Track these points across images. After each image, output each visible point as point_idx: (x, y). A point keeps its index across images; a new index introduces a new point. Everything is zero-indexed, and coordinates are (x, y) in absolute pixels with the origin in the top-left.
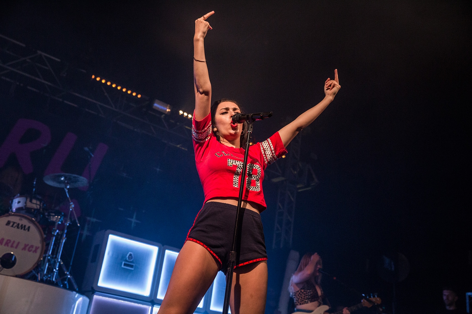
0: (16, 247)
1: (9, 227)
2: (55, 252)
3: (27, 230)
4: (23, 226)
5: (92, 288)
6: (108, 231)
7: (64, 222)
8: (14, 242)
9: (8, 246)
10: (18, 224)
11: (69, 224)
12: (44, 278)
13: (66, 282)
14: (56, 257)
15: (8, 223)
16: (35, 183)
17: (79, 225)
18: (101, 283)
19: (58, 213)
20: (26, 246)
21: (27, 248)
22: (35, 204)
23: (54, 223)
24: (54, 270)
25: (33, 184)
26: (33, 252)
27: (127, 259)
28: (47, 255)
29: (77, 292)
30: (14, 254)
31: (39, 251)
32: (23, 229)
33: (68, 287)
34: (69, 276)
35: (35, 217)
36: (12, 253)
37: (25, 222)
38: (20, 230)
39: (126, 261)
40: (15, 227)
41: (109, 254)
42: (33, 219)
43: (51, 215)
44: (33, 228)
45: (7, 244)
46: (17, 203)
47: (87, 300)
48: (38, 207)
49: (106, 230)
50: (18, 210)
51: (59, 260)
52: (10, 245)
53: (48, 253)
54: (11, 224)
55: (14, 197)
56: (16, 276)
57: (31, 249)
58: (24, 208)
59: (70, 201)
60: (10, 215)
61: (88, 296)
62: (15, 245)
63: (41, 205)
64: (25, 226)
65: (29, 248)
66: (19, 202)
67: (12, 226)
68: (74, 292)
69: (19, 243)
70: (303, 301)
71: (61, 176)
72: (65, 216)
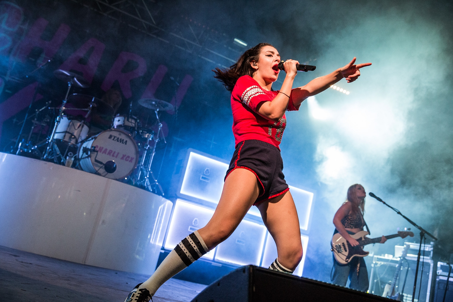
0: (116, 157)
1: (111, 140)
2: (146, 163)
3: (125, 144)
4: (122, 140)
5: (176, 195)
6: (190, 149)
7: (154, 139)
8: (115, 152)
9: (110, 155)
10: (118, 138)
11: (158, 141)
12: (138, 183)
13: (155, 188)
14: (147, 167)
15: (110, 137)
16: (131, 105)
17: (165, 142)
18: (183, 191)
19: (149, 132)
20: (124, 156)
21: (125, 158)
22: (132, 123)
23: (146, 139)
24: (146, 177)
25: (130, 106)
26: (130, 161)
27: (205, 173)
28: (140, 165)
29: (163, 196)
30: (115, 162)
31: (134, 161)
32: (122, 142)
33: (156, 192)
34: (157, 183)
35: (132, 133)
36: (113, 161)
37: (123, 137)
38: (119, 143)
39: (204, 175)
40: (115, 140)
41: (189, 168)
42: (130, 135)
43: (144, 133)
44: (130, 143)
45: (109, 153)
46: (117, 121)
47: (172, 204)
48: (134, 125)
49: (188, 148)
50: (119, 126)
51: (150, 170)
52: (112, 154)
53: (141, 163)
54: (113, 138)
55: (115, 116)
56: (116, 180)
57: (128, 159)
58: (123, 125)
59: (159, 122)
60: (112, 130)
61: (172, 201)
62: (115, 155)
63: (136, 124)
64: (123, 140)
65: (126, 158)
66: (119, 121)
67: (113, 139)
68: (161, 197)
69: (118, 153)
70: (349, 225)
71: (153, 101)
72: (155, 134)
